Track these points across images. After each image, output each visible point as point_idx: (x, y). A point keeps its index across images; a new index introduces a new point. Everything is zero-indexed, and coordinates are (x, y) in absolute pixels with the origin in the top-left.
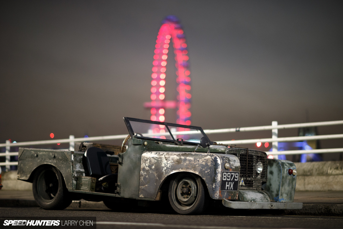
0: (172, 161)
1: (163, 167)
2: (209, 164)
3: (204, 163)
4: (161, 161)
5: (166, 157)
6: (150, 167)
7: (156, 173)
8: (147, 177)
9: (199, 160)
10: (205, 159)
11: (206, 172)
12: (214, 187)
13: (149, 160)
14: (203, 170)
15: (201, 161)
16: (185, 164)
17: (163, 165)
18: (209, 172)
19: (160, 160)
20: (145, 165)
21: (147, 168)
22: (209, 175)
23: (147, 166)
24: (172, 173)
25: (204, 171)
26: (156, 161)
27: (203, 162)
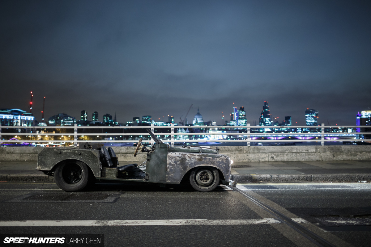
0: (195, 159)
1: (187, 163)
2: (224, 161)
3: (220, 161)
4: (186, 159)
5: (189, 157)
6: (176, 162)
7: (181, 166)
8: (173, 169)
9: (216, 159)
10: (221, 158)
11: (223, 166)
12: (228, 175)
13: (174, 158)
14: (221, 165)
15: (218, 160)
16: (206, 161)
17: (187, 161)
18: (224, 166)
19: (184, 158)
21: (173, 163)
22: (224, 168)
23: (172, 162)
24: (195, 167)
25: (221, 166)
26: (181, 159)
27: (220, 160)
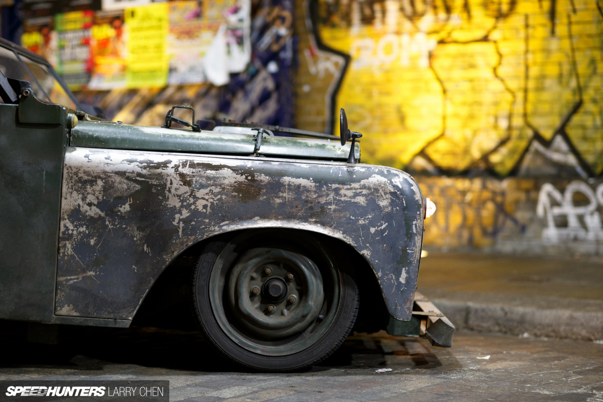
0: (218, 190)
1: (174, 211)
2: (384, 203)
3: (361, 200)
4: (164, 186)
5: (182, 176)
6: (108, 205)
7: (139, 229)
8: (92, 242)
9: (337, 191)
10: (364, 187)
11: (373, 230)
12: (402, 280)
13: (100, 183)
14: (361, 222)
15: (350, 193)
16: (278, 201)
17: (174, 202)
18: (383, 231)
19: (155, 182)
20: (84, 199)
21: (94, 212)
22: (383, 240)
23: (90, 205)
24: (217, 230)
25: (365, 228)
26: (138, 187)
27: (356, 195)
